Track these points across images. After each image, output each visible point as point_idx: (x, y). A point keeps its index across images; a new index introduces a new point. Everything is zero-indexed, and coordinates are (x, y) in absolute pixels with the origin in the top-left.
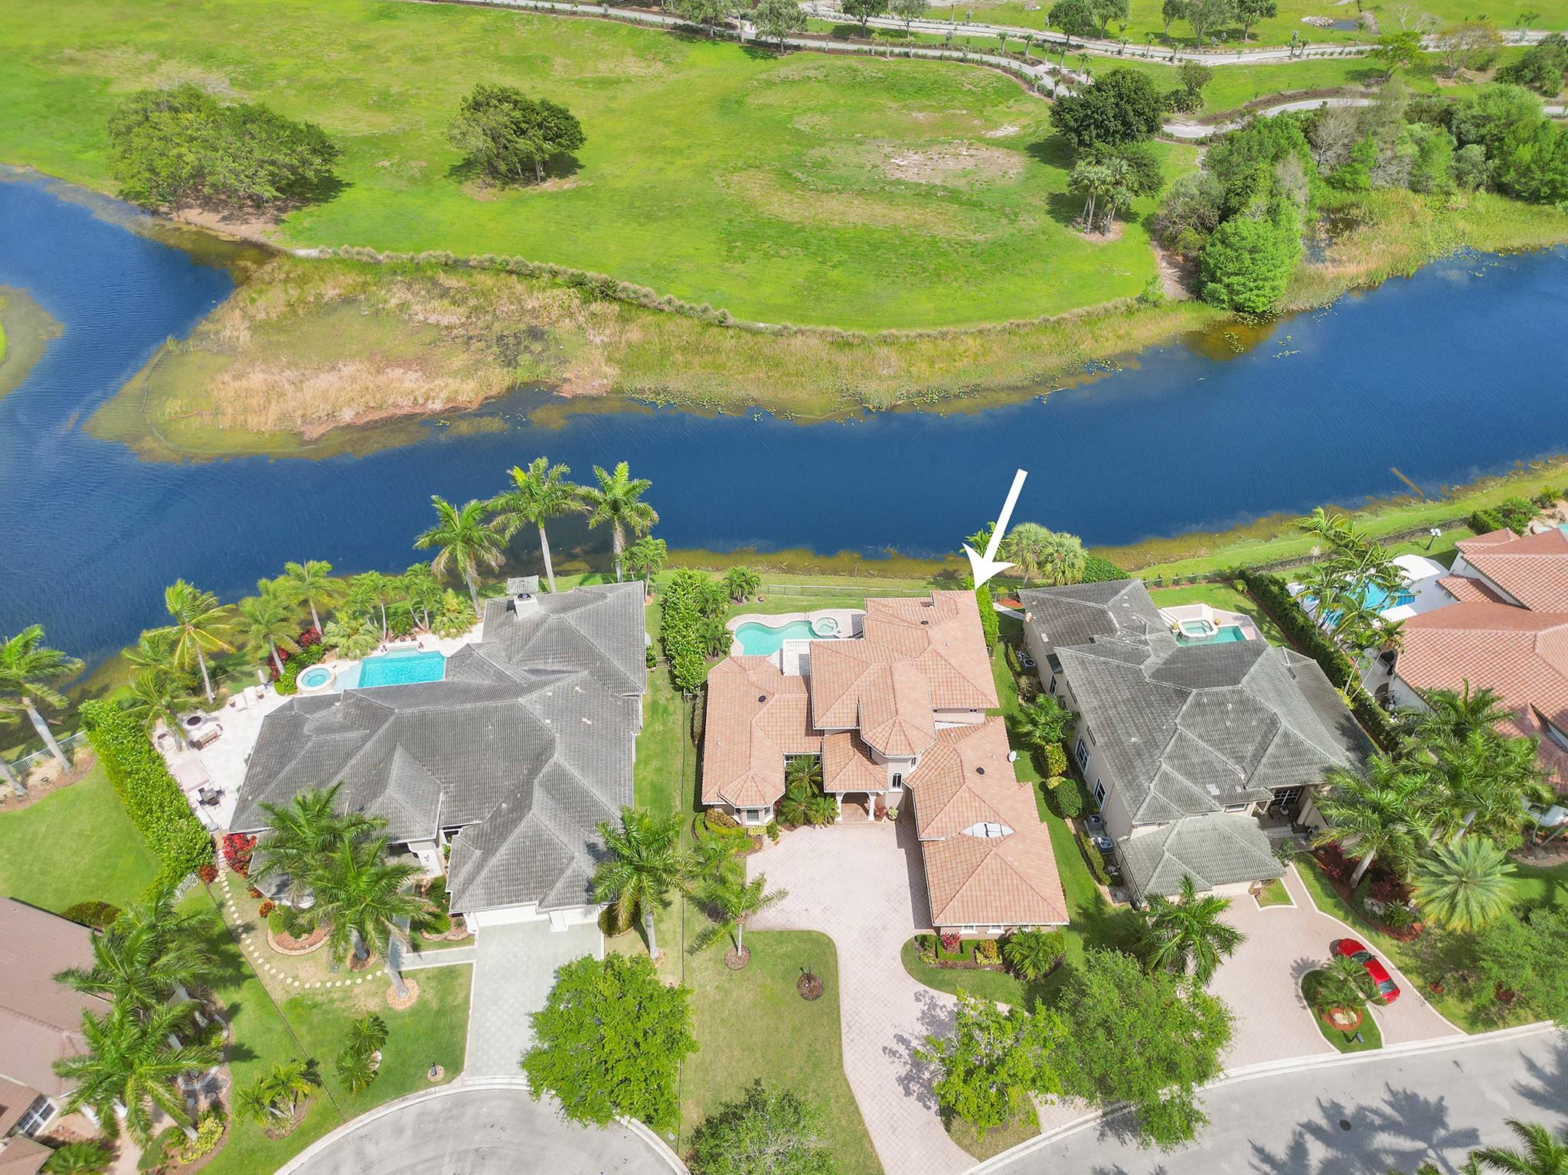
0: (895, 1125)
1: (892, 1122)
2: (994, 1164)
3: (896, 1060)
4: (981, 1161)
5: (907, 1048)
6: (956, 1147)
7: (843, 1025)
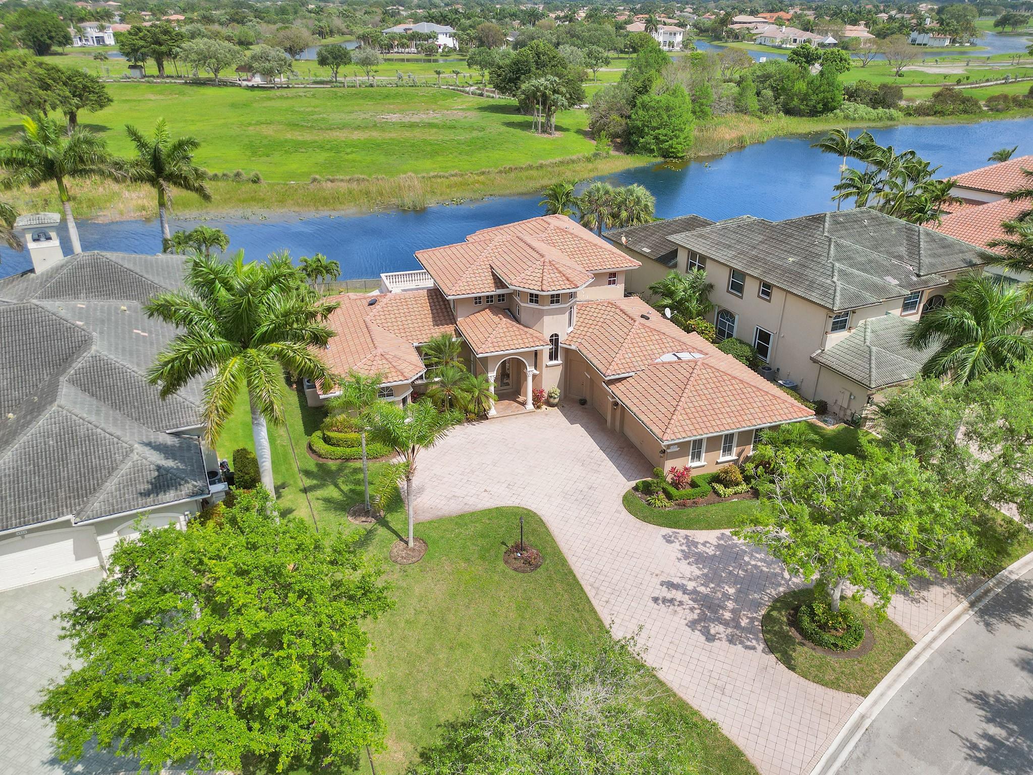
0: (720, 683)
1: (712, 681)
2: (882, 695)
3: (679, 609)
4: (865, 695)
5: (684, 593)
6: (819, 689)
7: (587, 589)
